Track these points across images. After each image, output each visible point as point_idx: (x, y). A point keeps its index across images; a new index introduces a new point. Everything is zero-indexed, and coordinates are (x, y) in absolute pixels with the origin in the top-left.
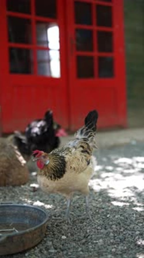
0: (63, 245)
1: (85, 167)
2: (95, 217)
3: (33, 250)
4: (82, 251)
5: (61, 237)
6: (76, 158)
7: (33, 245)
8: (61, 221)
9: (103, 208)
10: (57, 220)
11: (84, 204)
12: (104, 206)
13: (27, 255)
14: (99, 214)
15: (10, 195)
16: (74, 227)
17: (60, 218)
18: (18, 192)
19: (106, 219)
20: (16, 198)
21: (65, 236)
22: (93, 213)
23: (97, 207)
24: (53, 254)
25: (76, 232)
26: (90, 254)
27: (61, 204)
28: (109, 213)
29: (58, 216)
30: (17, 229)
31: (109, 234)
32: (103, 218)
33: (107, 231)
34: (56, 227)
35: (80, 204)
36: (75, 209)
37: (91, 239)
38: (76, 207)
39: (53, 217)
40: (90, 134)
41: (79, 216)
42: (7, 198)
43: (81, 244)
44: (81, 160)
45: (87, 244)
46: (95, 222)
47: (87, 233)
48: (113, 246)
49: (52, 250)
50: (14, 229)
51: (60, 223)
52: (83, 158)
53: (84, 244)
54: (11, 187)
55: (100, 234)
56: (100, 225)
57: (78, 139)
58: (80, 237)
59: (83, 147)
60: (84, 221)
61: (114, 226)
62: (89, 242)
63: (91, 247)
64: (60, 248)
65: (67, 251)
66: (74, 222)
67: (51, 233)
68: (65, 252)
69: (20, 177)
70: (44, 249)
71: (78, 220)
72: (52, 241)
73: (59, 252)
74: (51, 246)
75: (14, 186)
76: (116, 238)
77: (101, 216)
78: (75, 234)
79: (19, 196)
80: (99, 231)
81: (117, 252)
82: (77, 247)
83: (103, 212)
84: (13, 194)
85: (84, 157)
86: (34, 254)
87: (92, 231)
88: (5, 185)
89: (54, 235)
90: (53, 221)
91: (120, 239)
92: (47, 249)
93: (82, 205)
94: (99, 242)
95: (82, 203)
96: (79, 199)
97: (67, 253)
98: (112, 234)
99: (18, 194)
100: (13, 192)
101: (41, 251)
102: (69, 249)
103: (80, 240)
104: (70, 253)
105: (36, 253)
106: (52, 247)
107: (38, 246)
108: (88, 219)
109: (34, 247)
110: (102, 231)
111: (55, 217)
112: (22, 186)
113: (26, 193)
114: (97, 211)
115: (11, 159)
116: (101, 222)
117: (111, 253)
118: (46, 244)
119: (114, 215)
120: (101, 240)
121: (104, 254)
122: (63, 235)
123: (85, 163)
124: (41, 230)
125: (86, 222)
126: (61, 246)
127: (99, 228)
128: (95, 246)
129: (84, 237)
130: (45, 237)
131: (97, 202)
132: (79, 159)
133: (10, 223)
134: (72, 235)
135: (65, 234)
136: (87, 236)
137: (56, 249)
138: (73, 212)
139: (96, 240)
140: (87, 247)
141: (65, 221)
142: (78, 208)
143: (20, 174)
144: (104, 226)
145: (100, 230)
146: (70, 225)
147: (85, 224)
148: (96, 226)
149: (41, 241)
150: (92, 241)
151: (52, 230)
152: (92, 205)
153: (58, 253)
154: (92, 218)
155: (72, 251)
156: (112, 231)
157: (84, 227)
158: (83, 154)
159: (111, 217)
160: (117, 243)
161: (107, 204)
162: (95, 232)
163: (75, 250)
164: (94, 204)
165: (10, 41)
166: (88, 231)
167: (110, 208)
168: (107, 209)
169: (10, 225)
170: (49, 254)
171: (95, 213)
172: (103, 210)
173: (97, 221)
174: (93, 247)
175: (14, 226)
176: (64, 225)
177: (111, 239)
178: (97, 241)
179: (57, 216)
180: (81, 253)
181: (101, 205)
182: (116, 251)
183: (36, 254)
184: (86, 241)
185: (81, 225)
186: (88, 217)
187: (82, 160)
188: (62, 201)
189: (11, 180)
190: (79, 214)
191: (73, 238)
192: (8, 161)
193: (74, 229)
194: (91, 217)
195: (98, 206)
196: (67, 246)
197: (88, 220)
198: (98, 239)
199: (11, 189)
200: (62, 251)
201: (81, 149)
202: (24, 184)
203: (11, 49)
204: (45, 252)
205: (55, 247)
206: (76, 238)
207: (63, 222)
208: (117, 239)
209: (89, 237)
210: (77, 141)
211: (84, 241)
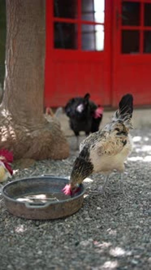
0: (97, 215)
2: (128, 192)
3: (71, 217)
4: (114, 221)
5: (97, 208)
6: (110, 142)
7: (71, 213)
8: (97, 194)
9: (137, 185)
10: (93, 193)
11: (119, 180)
12: (137, 183)
13: (66, 220)
14: (132, 190)
15: (52, 168)
16: (109, 200)
17: (96, 191)
18: (59, 165)
19: (138, 195)
20: (57, 171)
21: (100, 207)
22: (127, 189)
23: (131, 184)
24: (88, 222)
25: (110, 205)
26: (121, 224)
27: (98, 179)
28: (141, 190)
29: (95, 190)
30: (58, 199)
31: (139, 208)
32: (135, 194)
33: (137, 206)
34: (92, 199)
35: (116, 180)
36: (110, 185)
37: (123, 211)
38: (112, 183)
39: (90, 191)
41: (113, 191)
42: (50, 171)
43: (113, 215)
44: (115, 143)
45: (119, 215)
46: (128, 197)
47: (119, 206)
48: (141, 219)
49: (88, 218)
50: (55, 198)
51: (96, 196)
52: (118, 141)
53: (116, 215)
54: (53, 161)
55: (131, 208)
56: (132, 199)
57: (114, 122)
58: (113, 209)
60: (118, 195)
61: (144, 202)
62: (120, 214)
63: (122, 218)
64: (95, 217)
65: (101, 220)
66: (109, 195)
67: (88, 204)
68: (99, 221)
69: (61, 152)
70: (81, 217)
71: (113, 194)
72: (88, 211)
73: (94, 220)
74: (87, 215)
75: (56, 160)
76: (145, 212)
77: (134, 192)
78: (109, 206)
79: (60, 169)
80: (130, 205)
81: (144, 224)
82: (109, 217)
83: (136, 189)
84: (55, 167)
86: (72, 220)
87: (125, 204)
88: (48, 159)
89: (90, 205)
90: (90, 193)
92: (84, 217)
93: (117, 181)
95: (117, 179)
96: (115, 175)
97: (101, 222)
98: (142, 209)
99: (59, 168)
100: (55, 165)
101: (78, 218)
102: (102, 218)
103: (113, 212)
104: (103, 222)
105: (74, 219)
106: (88, 216)
107: (76, 214)
108: (121, 193)
109: (72, 215)
110: (133, 205)
112: (63, 161)
113: (67, 167)
114: (131, 187)
115: (53, 135)
116: (133, 197)
117: (139, 224)
118: (83, 213)
119: (146, 191)
120: (131, 213)
121: (133, 224)
122: (98, 206)
123: (120, 144)
124: (79, 200)
125: (120, 197)
126: (96, 215)
127: (131, 202)
128: (125, 217)
129: (117, 209)
130: (82, 207)
131: (131, 179)
132: (113, 143)
133: (52, 193)
134: (106, 207)
135: (99, 205)
136: (119, 208)
137: (91, 217)
138: (108, 187)
139: (127, 212)
140: (118, 217)
141: (101, 195)
142: (113, 183)
143: (61, 149)
144: (135, 201)
145: (132, 204)
146: (105, 198)
147: (118, 198)
148: (128, 200)
149: (79, 210)
151: (89, 201)
152: (127, 182)
153: (92, 221)
154: (125, 193)
155: (104, 220)
156: (142, 205)
157: (117, 201)
158: (118, 136)
159: (143, 193)
160: (146, 216)
161: (141, 181)
162: (127, 206)
163: (107, 220)
164: (129, 181)
165: (55, 16)
166: (121, 204)
167: (143, 186)
168: (140, 186)
169: (52, 195)
170: (85, 222)
171: (128, 189)
172: (136, 187)
173: (130, 196)
174: (123, 218)
175: (55, 196)
176: (100, 198)
177: (141, 212)
178: (128, 214)
179: (93, 189)
180: (113, 222)
181: (135, 182)
182: (144, 222)
183: (74, 221)
184: (118, 213)
185: (114, 198)
186: (121, 192)
187: (117, 143)
188: (99, 176)
189: (53, 154)
190: (114, 189)
191: (107, 209)
192: (51, 137)
193: (109, 202)
194: (124, 192)
195: (132, 182)
196: (101, 216)
197: (122, 195)
198: (129, 211)
199: (53, 163)
200: (97, 219)
201: (116, 132)
202: (64, 159)
203: (56, 24)
204: (82, 219)
205: (91, 216)
206: (109, 209)
207: (99, 195)
208: (147, 212)
209: (121, 210)
210: (113, 124)
211: (116, 212)
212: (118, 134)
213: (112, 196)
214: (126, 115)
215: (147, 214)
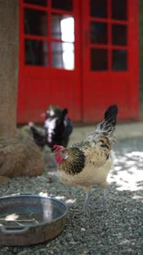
0: (83, 237)
1: (104, 162)
2: (112, 210)
3: (53, 241)
4: (102, 243)
5: (80, 229)
6: (95, 152)
7: (54, 236)
8: (79, 213)
9: (120, 202)
10: (74, 212)
11: (101, 197)
12: (120, 200)
13: (48, 245)
14: (116, 207)
15: (27, 185)
16: (93, 220)
17: (77, 209)
18: (35, 182)
19: (124, 213)
20: (33, 189)
21: (84, 228)
22: (110, 206)
23: (114, 201)
24: (73, 246)
25: (95, 225)
26: (111, 247)
27: (78, 196)
28: (125, 207)
29: (76, 208)
30: (37, 220)
31: (127, 228)
32: (120, 212)
33: (125, 225)
34: (74, 219)
35: (97, 196)
36: (92, 202)
37: (110, 232)
38: (93, 200)
39: (71, 209)
40: (109, 128)
41: (96, 209)
42: (25, 189)
43: (100, 237)
44: (100, 154)
45: (107, 237)
46: (113, 215)
47: (105, 226)
48: (132, 240)
49: (73, 241)
50: (34, 219)
51: (79, 215)
52: (102, 152)
53: (103, 237)
54: (27, 178)
55: (119, 227)
56: (118, 218)
57: (98, 133)
58: (99, 230)
59: (102, 141)
60: (102, 214)
61: (132, 220)
62: (108, 235)
63: (110, 240)
64: (80, 240)
65: (87, 243)
66: (92, 214)
67: (70, 224)
68: (85, 245)
69: (36, 168)
70: (65, 241)
71: (96, 212)
72: (72, 233)
73: (80, 244)
74: (71, 238)
75: (31, 177)
76: (134, 232)
77: (118, 209)
78: (94, 226)
79: (35, 186)
80: (117, 224)
81: (136, 246)
82: (96, 239)
83: (120, 206)
84: (30, 185)
85: (104, 152)
86: (55, 245)
87: (110, 224)
88: (21, 175)
89: (73, 226)
90: (71, 212)
91: (139, 234)
92: (68, 241)
93: (99, 197)
94: (118, 235)
95: (98, 196)
96: (96, 191)
97: (88, 245)
98: (130, 228)
99: (34, 185)
100: (30, 183)
101: (61, 242)
102: (89, 241)
103: (99, 233)
104: (90, 246)
105: (57, 244)
106: (73, 239)
107: (59, 238)
108: (105, 211)
109: (54, 239)
110: (120, 224)
111: (73, 208)
112: (39, 177)
113: (43, 184)
114: (114, 204)
115: (28, 150)
116: (119, 215)
117: (131, 247)
118: (66, 236)
119: (131, 208)
120: (120, 234)
121: (124, 247)
122: (82, 227)
123: (104, 157)
125: (104, 215)
126: (81, 238)
127: (117, 221)
128: (114, 239)
129: (103, 230)
130: (64, 229)
131: (113, 195)
132: (98, 154)
133: (30, 214)
134: (91, 227)
135: (83, 226)
136: (105, 229)
137: (76, 241)
138: (90, 204)
139: (115, 233)
140: (106, 240)
141: (83, 213)
142: (95, 200)
143: (36, 165)
144: (122, 220)
145: (118, 223)
146: (88, 217)
147: (103, 216)
148: (114, 219)
149: (61, 232)
150: (111, 234)
151: (71, 221)
152: (108, 198)
153: (78, 245)
154: (110, 211)
155: (92, 243)
156: (130, 224)
157: (102, 220)
158: (102, 148)
159: (128, 211)
160: (136, 237)
161: (123, 197)
162: (113, 225)
163: (95, 243)
164: (111, 198)
166: (107, 224)
167: (126, 202)
168: (123, 202)
169: (30, 215)
170: (70, 246)
171: (111, 206)
172: (119, 203)
173: (114, 214)
174: (112, 240)
175: (33, 216)
176: (82, 217)
177: (130, 233)
178: (116, 235)
179: (74, 207)
180: (101, 245)
181: (118, 198)
182: (136, 245)
183: (57, 245)
184: (105, 234)
185: (99, 217)
186: (105, 210)
188: (78, 193)
189: (27, 171)
190: (96, 207)
191: (92, 231)
192: (25, 152)
193: (93, 222)
194: (108, 210)
195: (115, 199)
196: (87, 238)
197: (106, 213)
198: (118, 232)
199: (27, 180)
200: (83, 243)
201: (101, 143)
202: (40, 175)
203: (26, 41)
204: (66, 244)
205: (76, 239)
206: (95, 230)
207: (81, 214)
208: (136, 232)
209: (108, 230)
210: (97, 136)
211: (103, 233)
212: (102, 146)
213: (95, 214)
214: (109, 126)
215: (138, 234)
